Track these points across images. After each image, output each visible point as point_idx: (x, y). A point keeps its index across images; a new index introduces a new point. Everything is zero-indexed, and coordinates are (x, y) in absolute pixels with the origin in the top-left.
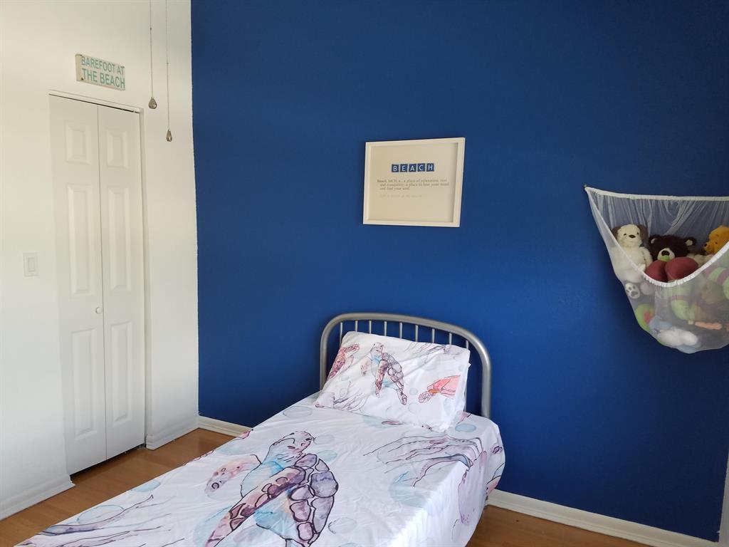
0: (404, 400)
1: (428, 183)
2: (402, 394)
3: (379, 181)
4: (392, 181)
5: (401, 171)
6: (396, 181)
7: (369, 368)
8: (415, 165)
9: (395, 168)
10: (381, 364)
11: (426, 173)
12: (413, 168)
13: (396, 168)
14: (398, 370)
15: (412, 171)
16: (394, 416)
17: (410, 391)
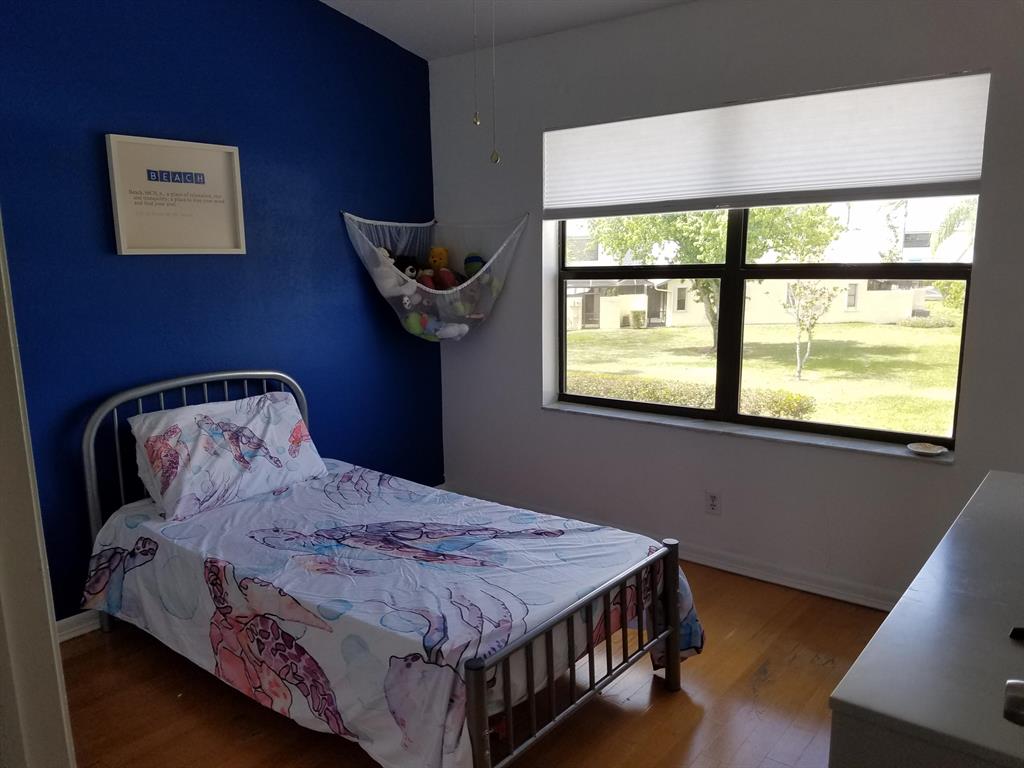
0: (277, 462)
1: (198, 198)
2: (271, 458)
3: (131, 192)
4: (149, 193)
5: (162, 180)
6: (155, 193)
7: (216, 446)
8: (180, 174)
9: (153, 176)
10: (227, 437)
11: (194, 185)
12: (177, 177)
13: (155, 176)
14: (251, 435)
15: (177, 181)
16: (276, 484)
17: (278, 451)
